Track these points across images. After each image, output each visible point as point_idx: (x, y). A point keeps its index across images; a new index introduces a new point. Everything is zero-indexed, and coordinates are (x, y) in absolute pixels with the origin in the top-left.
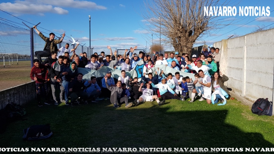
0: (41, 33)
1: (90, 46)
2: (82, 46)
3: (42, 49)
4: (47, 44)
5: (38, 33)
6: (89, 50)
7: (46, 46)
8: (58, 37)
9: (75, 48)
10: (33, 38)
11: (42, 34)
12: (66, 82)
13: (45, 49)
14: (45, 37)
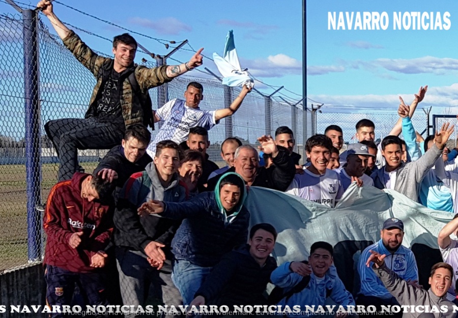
0: (72, 34)
1: (305, 100)
2: (269, 99)
3: (79, 112)
4: (101, 88)
5: (62, 34)
6: (300, 118)
7: (98, 97)
8: (153, 56)
9: (233, 106)
10: (35, 59)
11: (79, 38)
12: (193, 267)
13: (93, 110)
14: (93, 55)
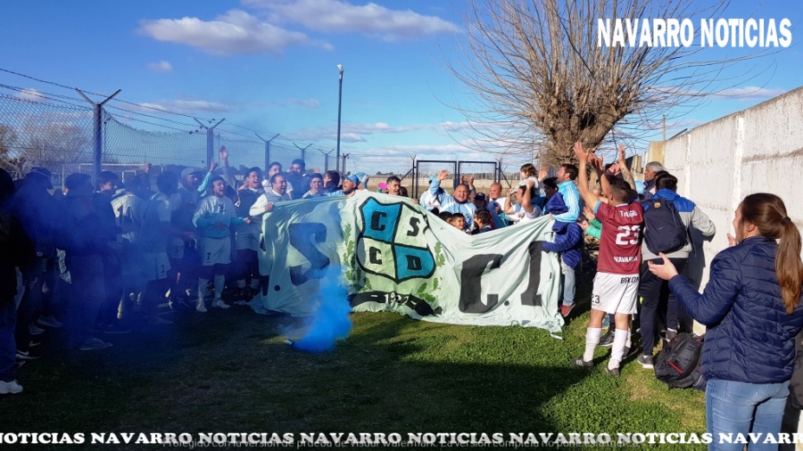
1: (338, 150)
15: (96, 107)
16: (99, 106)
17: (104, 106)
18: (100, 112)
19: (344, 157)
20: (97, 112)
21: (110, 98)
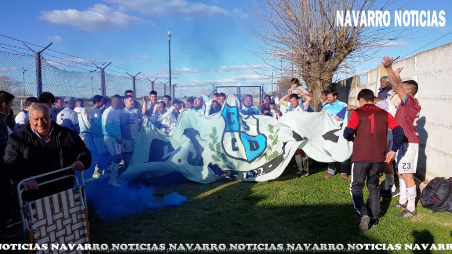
1: (170, 82)
2: (153, 82)
15: (37, 54)
16: (39, 54)
17: (42, 54)
18: (39, 57)
19: (174, 86)
20: (37, 57)
21: (46, 48)
